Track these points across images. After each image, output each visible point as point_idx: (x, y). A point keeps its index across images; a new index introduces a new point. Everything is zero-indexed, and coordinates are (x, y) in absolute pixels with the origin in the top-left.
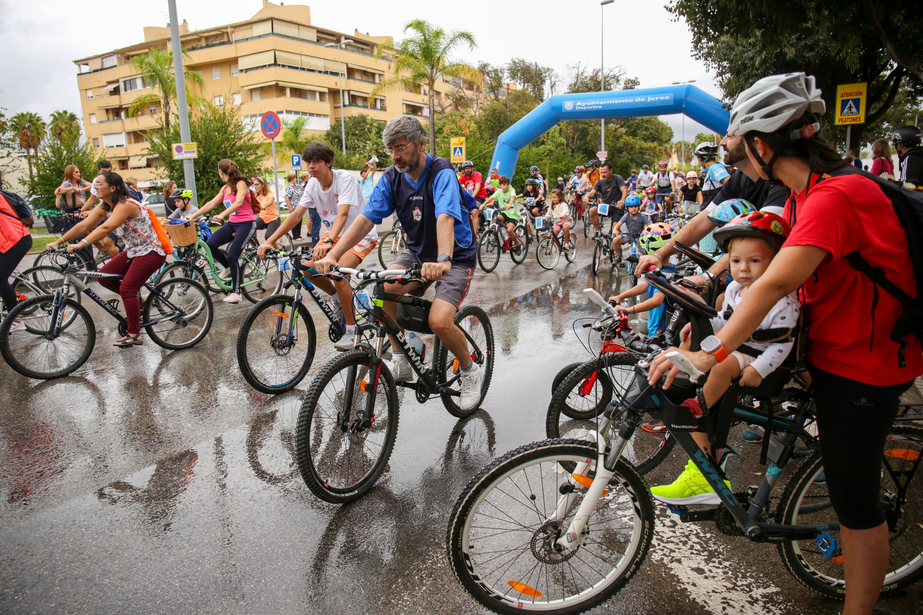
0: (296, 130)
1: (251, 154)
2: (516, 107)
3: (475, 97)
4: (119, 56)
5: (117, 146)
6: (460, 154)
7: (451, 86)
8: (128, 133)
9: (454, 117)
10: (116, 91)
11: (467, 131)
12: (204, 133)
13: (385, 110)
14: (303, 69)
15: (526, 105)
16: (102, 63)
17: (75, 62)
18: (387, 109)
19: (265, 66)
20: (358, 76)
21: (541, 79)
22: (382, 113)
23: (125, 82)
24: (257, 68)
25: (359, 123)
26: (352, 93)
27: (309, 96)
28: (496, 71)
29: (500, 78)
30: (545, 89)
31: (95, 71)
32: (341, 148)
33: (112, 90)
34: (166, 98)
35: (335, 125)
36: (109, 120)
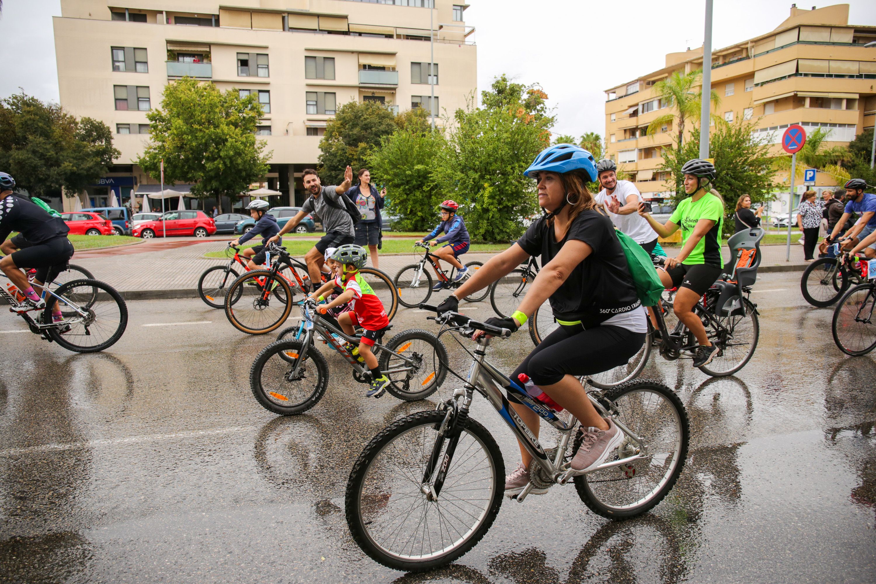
0: (815, 142)
1: (763, 169)
4: (642, 82)
5: (629, 161)
8: (640, 150)
10: (635, 114)
12: (717, 149)
14: (830, 76)
16: (627, 90)
17: (606, 91)
19: (784, 77)
23: (643, 105)
24: (775, 80)
27: (832, 106)
31: (620, 98)
32: (869, 161)
33: (632, 112)
34: (682, 117)
35: (863, 135)
36: (625, 139)
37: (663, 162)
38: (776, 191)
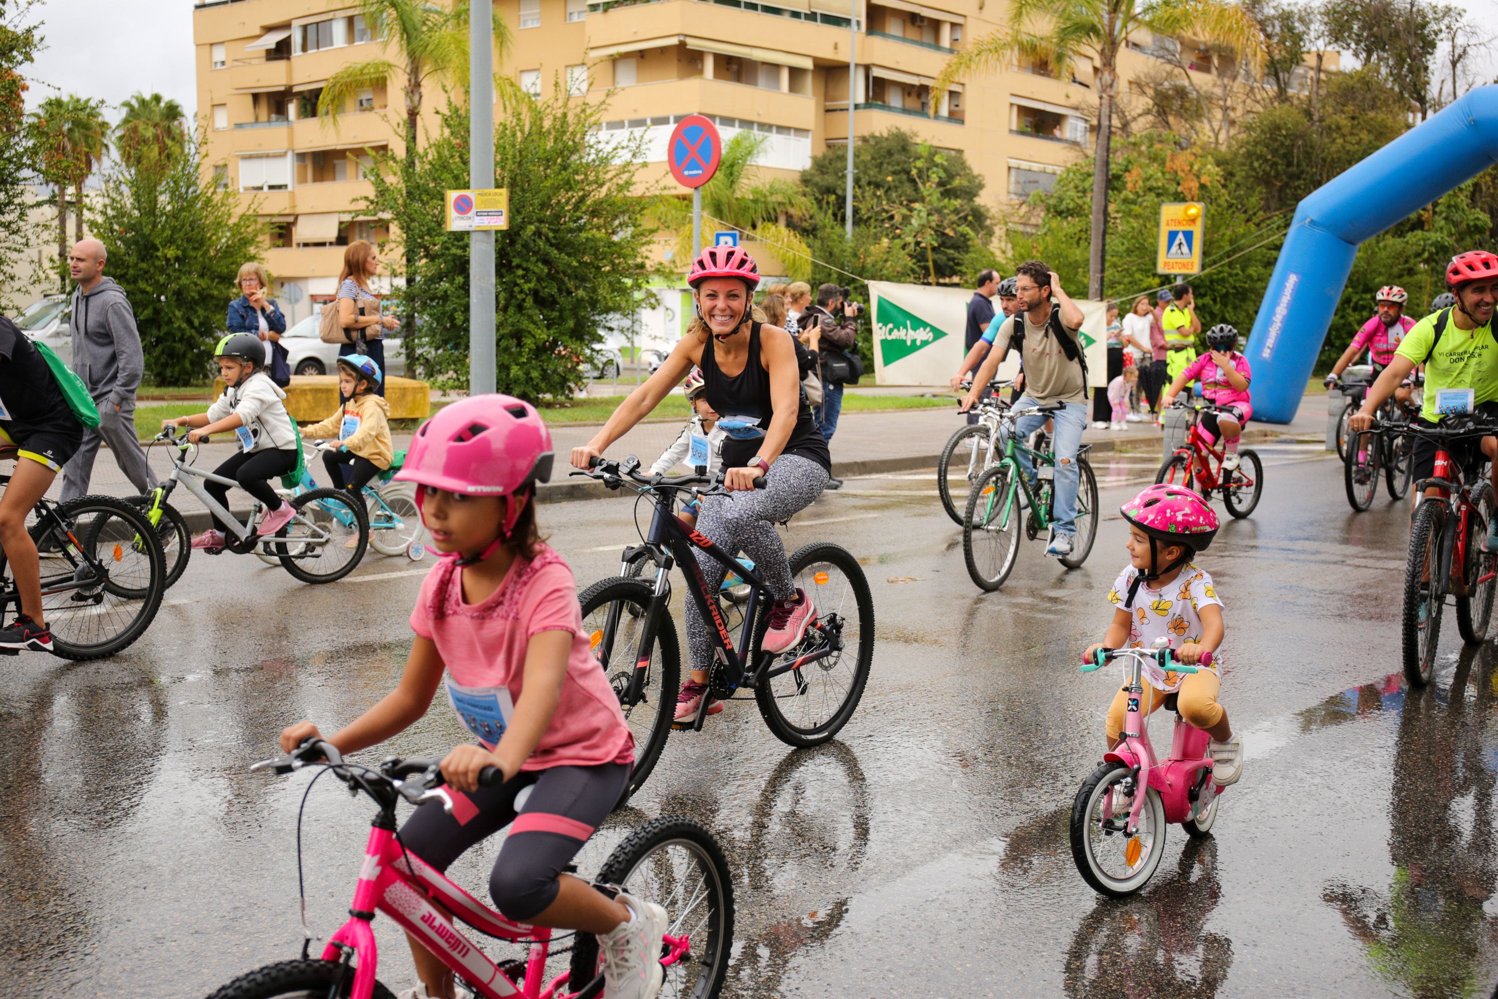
0: (732, 166)
1: (623, 226)
2: (1343, 120)
3: (1218, 91)
5: (271, 187)
6: (1185, 249)
7: (1152, 59)
8: (301, 156)
9: (1158, 146)
10: (281, 51)
11: (1194, 185)
12: (511, 165)
13: (962, 122)
15: (1372, 114)
18: (968, 118)
20: (894, 27)
21: (1424, 38)
22: (954, 128)
23: (305, 28)
25: (890, 153)
26: (876, 72)
27: (761, 78)
28: (1286, 18)
29: (1298, 38)
30: (1431, 67)
32: (843, 219)
33: (273, 46)
34: (415, 71)
35: (825, 157)
36: (257, 120)
37: (371, 193)
38: (656, 284)
